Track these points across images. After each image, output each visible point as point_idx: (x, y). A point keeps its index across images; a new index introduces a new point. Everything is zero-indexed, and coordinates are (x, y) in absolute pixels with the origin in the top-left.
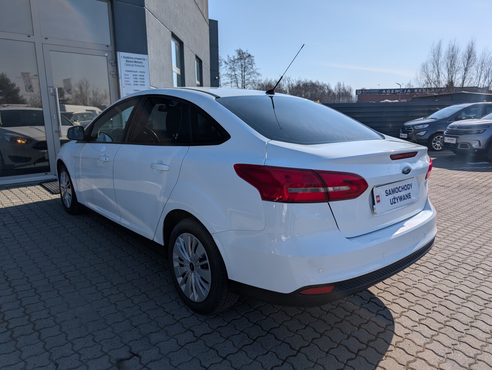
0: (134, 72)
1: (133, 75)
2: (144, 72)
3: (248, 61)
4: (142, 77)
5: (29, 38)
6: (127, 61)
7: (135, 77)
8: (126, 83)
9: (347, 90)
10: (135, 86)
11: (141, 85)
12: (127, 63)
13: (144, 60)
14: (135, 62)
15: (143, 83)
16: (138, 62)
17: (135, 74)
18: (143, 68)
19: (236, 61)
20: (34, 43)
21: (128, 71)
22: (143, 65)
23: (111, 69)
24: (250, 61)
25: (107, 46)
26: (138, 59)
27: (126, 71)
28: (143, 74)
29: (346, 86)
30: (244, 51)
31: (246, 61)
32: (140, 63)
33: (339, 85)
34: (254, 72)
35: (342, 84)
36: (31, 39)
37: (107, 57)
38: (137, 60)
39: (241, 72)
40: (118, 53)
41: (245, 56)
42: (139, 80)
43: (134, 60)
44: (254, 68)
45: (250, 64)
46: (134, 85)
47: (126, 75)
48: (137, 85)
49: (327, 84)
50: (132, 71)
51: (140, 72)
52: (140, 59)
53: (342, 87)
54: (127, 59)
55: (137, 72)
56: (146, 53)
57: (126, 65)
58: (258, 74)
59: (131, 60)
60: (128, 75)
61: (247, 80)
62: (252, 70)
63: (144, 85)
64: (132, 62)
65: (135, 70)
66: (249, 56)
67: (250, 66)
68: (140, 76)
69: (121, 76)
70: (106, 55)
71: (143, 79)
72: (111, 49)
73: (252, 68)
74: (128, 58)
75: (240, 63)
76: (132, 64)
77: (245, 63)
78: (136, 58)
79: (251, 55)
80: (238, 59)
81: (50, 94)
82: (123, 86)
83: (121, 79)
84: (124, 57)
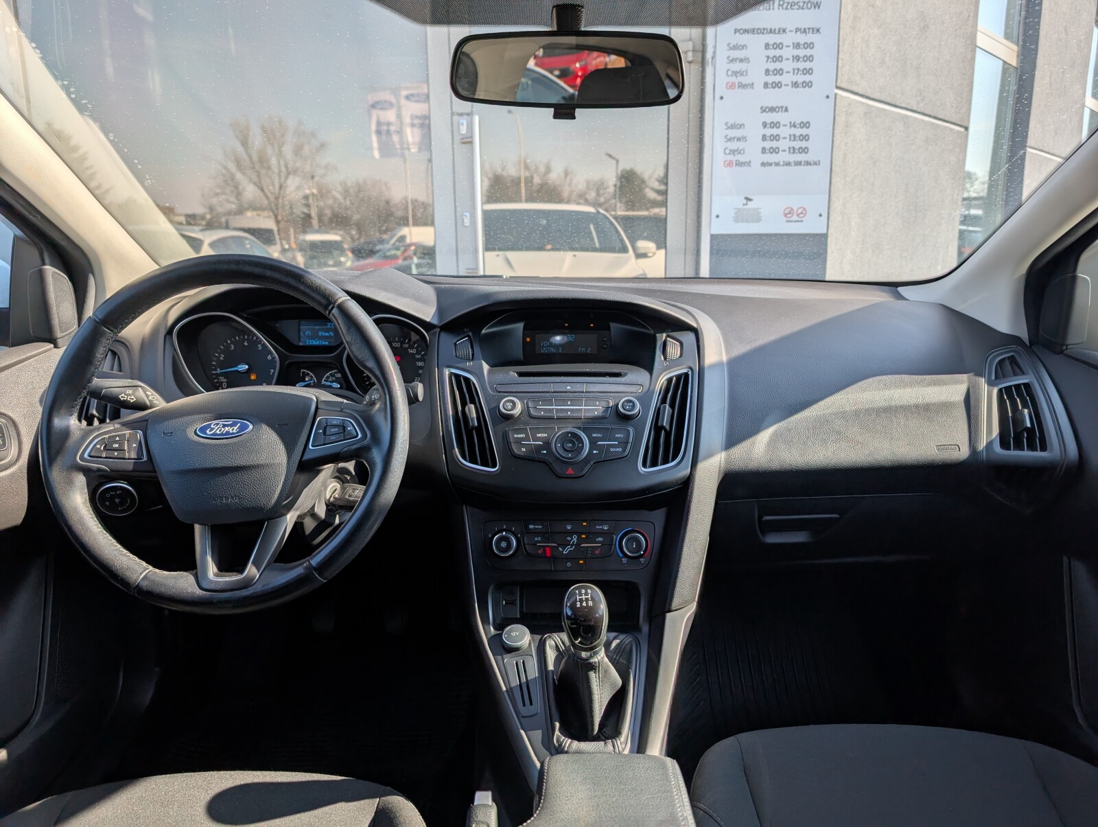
0: (771, 31)
1: (767, 46)
2: (818, 30)
4: (801, 52)
7: (772, 53)
8: (733, 79)
10: (770, 91)
11: (795, 85)
15: (807, 78)
17: (772, 39)
18: (813, 11)
21: (746, 31)
42: (787, 65)
46: (766, 85)
47: (735, 47)
48: (777, 85)
50: (761, 31)
51: (797, 30)
55: (783, 31)
60: (743, 47)
63: (808, 85)
65: (776, 26)
68: (797, 46)
69: (714, 53)
71: (810, 58)
81: (457, 139)
82: (717, 97)
83: (714, 66)
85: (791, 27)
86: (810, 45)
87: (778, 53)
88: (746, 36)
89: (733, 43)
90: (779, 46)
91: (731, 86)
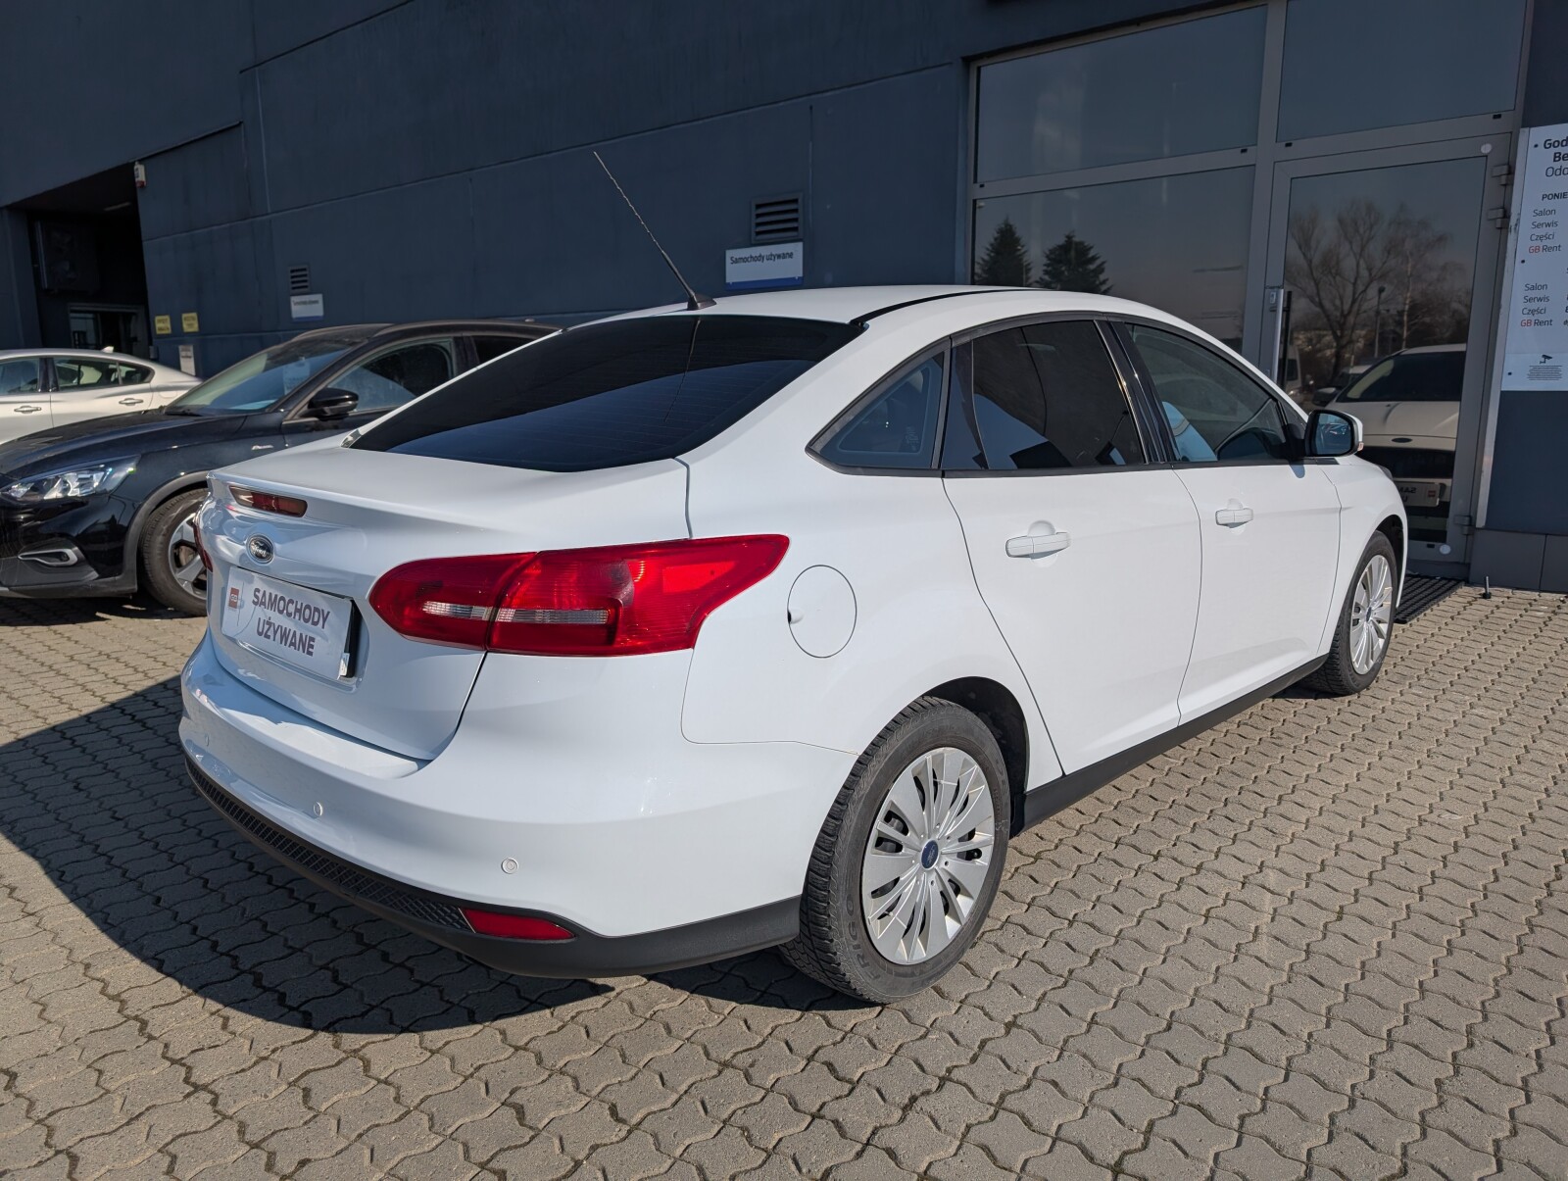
5: (1242, 155)
6: (1557, 157)
8: (1538, 243)
12: (1557, 165)
21: (1556, 196)
25: (1499, 116)
27: (1545, 197)
36: (1247, 158)
37: (1488, 155)
40: (1525, 133)
47: (1541, 213)
54: (1559, 149)
57: (1550, 172)
69: (1518, 220)
70: (1486, 149)
74: (1564, 143)
81: (1267, 308)
82: (1518, 260)
83: (1517, 232)
84: (1548, 144)
88: (1556, 201)
89: (1541, 208)
91: (1536, 250)
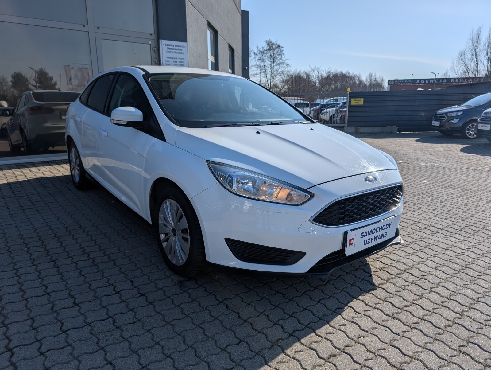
0: (174, 58)
1: (174, 62)
2: (184, 59)
3: (277, 52)
4: (181, 64)
5: (84, 27)
6: (168, 48)
7: (175, 63)
9: (379, 80)
12: (169, 50)
13: (184, 47)
14: (176, 49)
16: (178, 49)
17: (175, 60)
18: (182, 54)
19: (266, 52)
20: (88, 32)
21: (169, 58)
22: (183, 52)
23: (154, 55)
24: (279, 51)
25: (151, 35)
26: (178, 46)
27: (167, 57)
28: (182, 60)
29: (377, 77)
30: (273, 41)
31: (275, 52)
32: (180, 50)
33: (371, 75)
34: (283, 63)
35: (373, 75)
36: (85, 29)
37: (150, 44)
38: (177, 48)
39: (270, 63)
40: (161, 41)
41: (274, 47)
43: (175, 47)
44: (283, 58)
45: (280, 55)
47: (167, 61)
49: (358, 75)
50: (172, 58)
51: (180, 58)
52: (180, 46)
53: (373, 77)
54: (168, 47)
55: (177, 58)
56: (185, 41)
57: (167, 52)
58: (287, 65)
59: (172, 47)
60: (169, 61)
61: (276, 71)
62: (281, 61)
64: (173, 49)
65: (175, 57)
66: (279, 46)
67: (279, 57)
68: (180, 62)
70: (150, 42)
71: (183, 65)
72: (154, 37)
73: (281, 59)
74: (169, 45)
75: (269, 54)
76: (173, 51)
77: (274, 53)
78: (176, 46)
79: (281, 45)
80: (267, 50)
84: (166, 45)
85: (178, 58)
86: (182, 62)
87: (176, 63)
88: (169, 59)
89: (167, 60)
90: (176, 62)
